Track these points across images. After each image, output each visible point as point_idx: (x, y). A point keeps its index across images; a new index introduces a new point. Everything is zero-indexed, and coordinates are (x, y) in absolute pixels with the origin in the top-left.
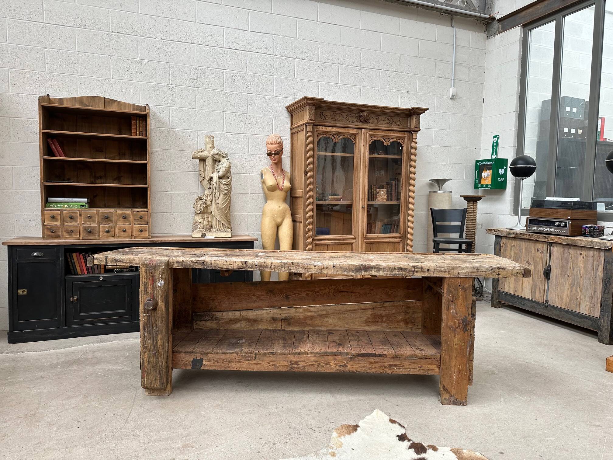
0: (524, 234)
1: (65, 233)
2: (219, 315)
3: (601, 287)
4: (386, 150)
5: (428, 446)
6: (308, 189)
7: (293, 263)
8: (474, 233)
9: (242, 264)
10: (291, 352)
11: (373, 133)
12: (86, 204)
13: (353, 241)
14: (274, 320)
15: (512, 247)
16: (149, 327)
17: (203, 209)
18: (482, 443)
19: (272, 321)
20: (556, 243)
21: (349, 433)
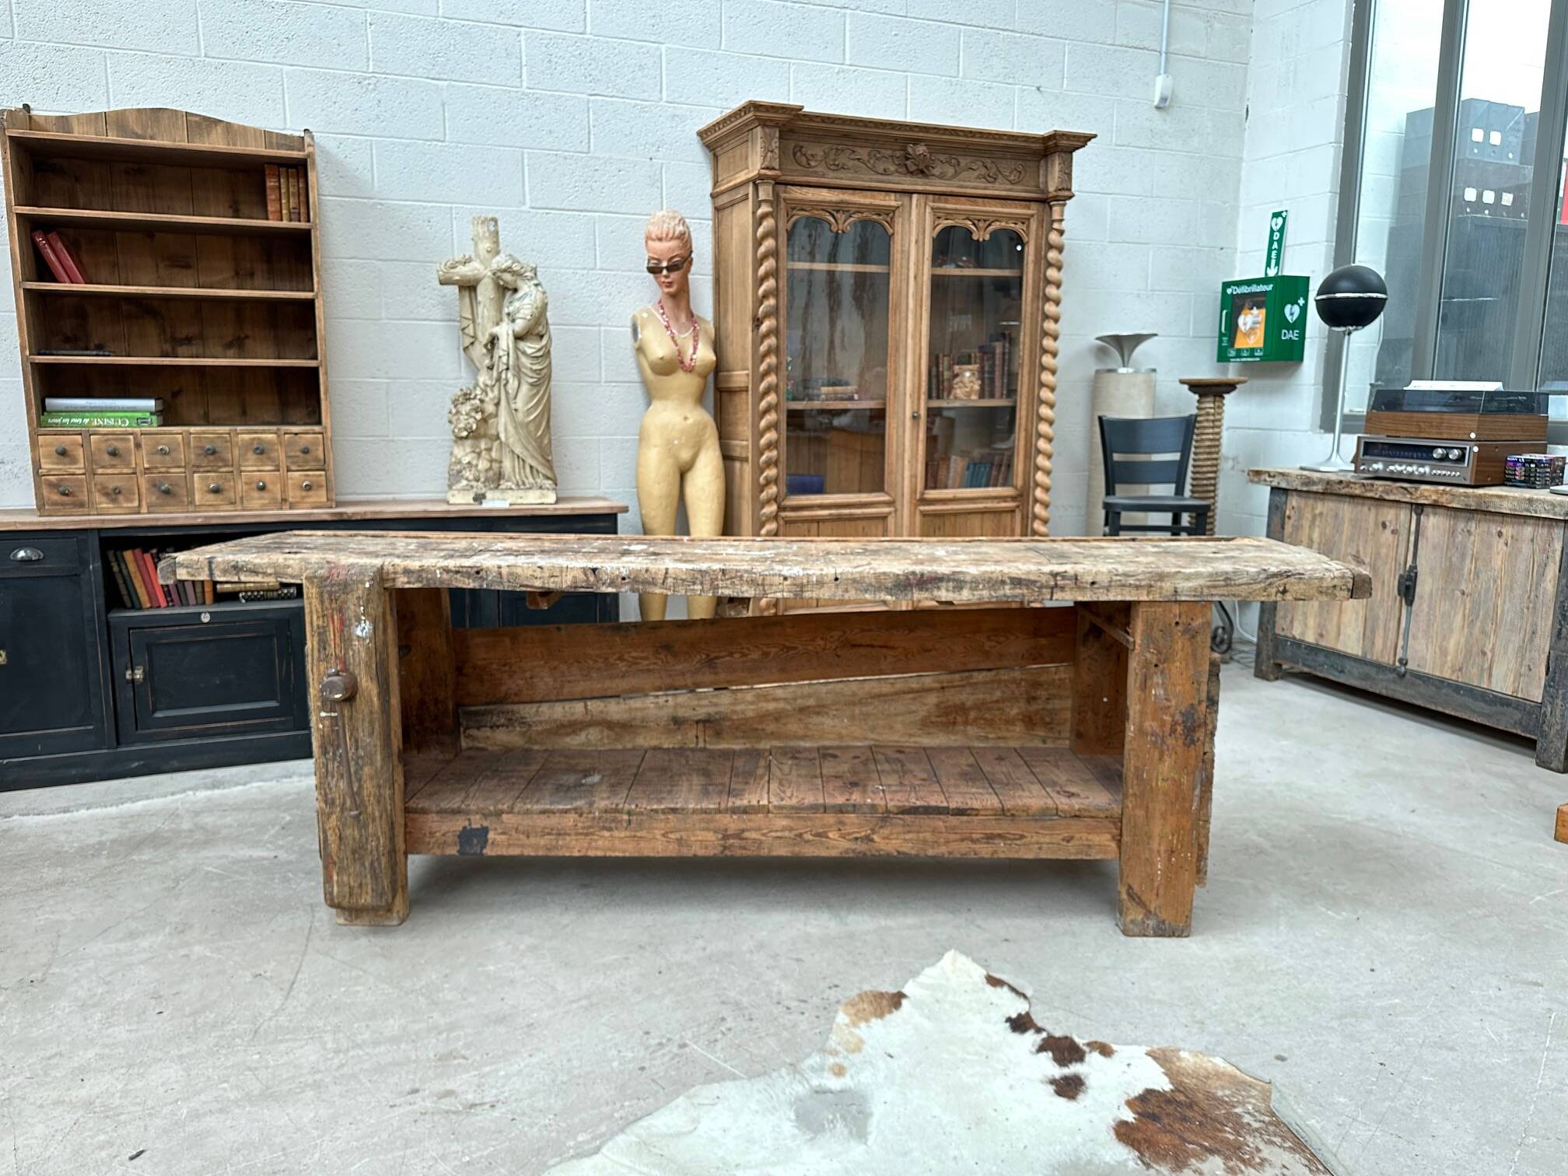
0: (1348, 484)
1: (98, 497)
2: (527, 711)
3: (1550, 622)
4: (978, 253)
5: (1089, 1045)
6: (763, 367)
7: (723, 571)
8: (1213, 482)
9: (586, 575)
10: (723, 806)
11: (942, 205)
12: (152, 414)
13: (886, 510)
14: (677, 722)
15: (1314, 517)
16: (338, 746)
17: (474, 427)
18: (1228, 1033)
19: (672, 726)
20: (1435, 506)
21: (881, 1015)
